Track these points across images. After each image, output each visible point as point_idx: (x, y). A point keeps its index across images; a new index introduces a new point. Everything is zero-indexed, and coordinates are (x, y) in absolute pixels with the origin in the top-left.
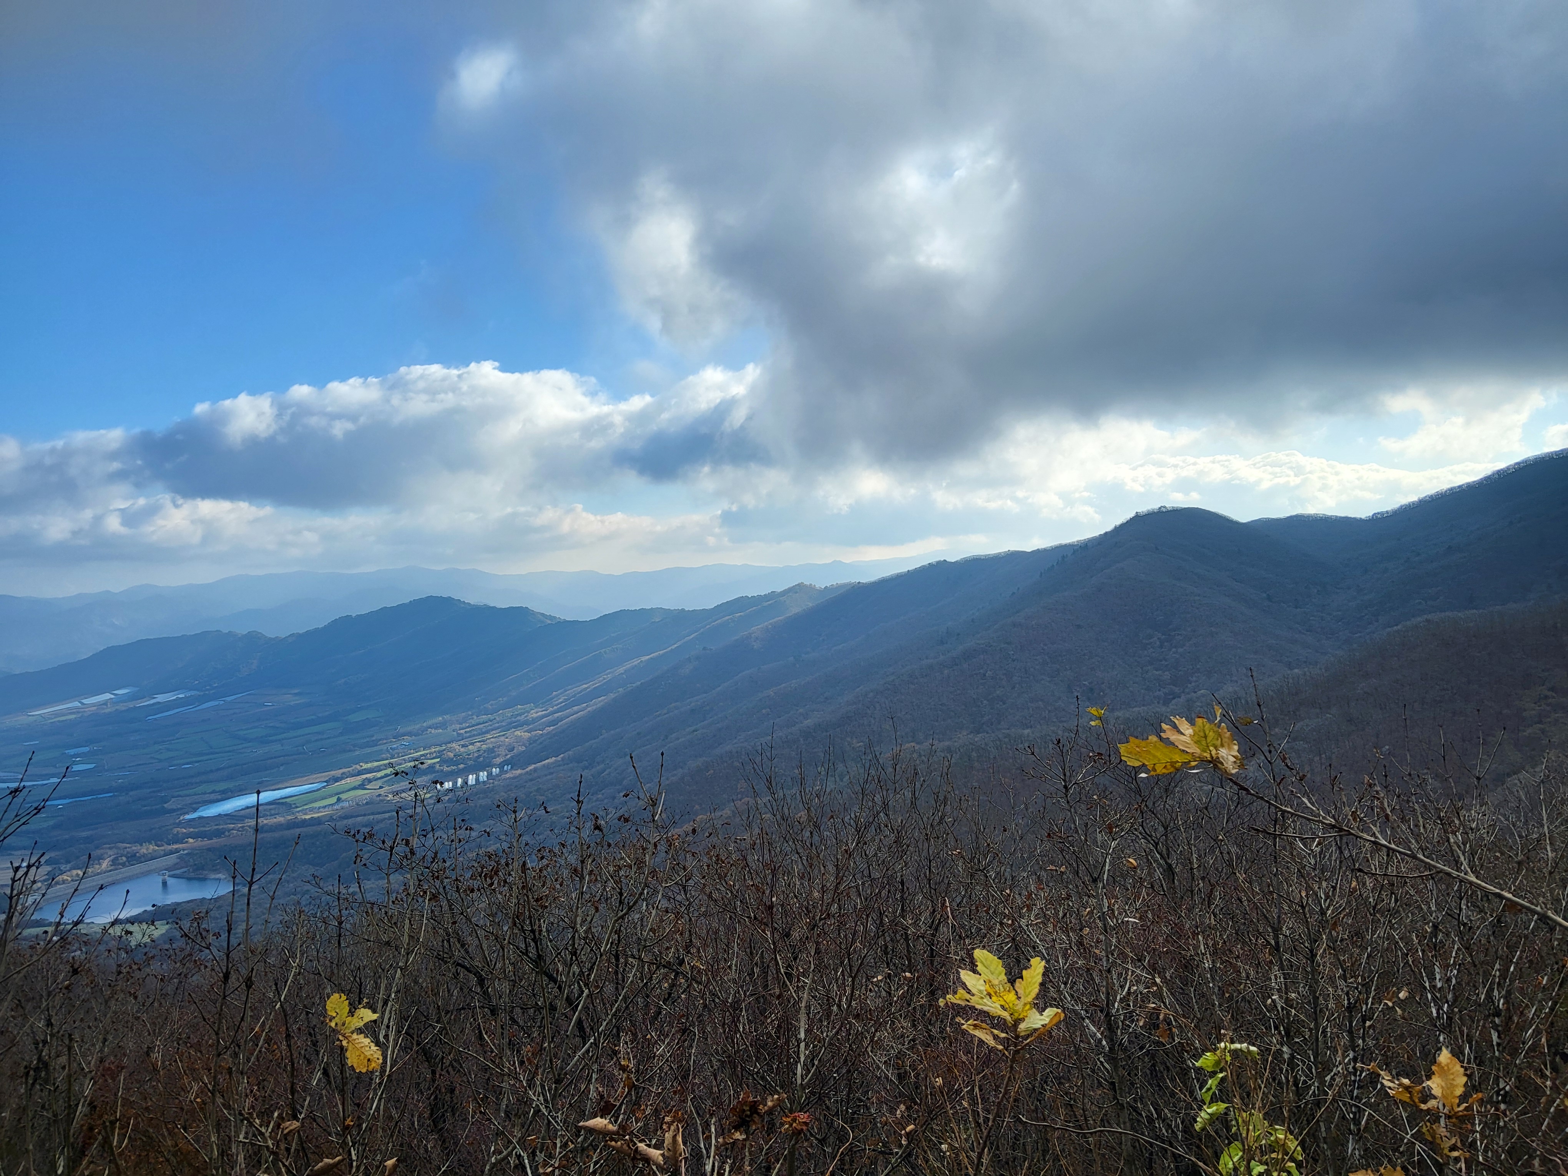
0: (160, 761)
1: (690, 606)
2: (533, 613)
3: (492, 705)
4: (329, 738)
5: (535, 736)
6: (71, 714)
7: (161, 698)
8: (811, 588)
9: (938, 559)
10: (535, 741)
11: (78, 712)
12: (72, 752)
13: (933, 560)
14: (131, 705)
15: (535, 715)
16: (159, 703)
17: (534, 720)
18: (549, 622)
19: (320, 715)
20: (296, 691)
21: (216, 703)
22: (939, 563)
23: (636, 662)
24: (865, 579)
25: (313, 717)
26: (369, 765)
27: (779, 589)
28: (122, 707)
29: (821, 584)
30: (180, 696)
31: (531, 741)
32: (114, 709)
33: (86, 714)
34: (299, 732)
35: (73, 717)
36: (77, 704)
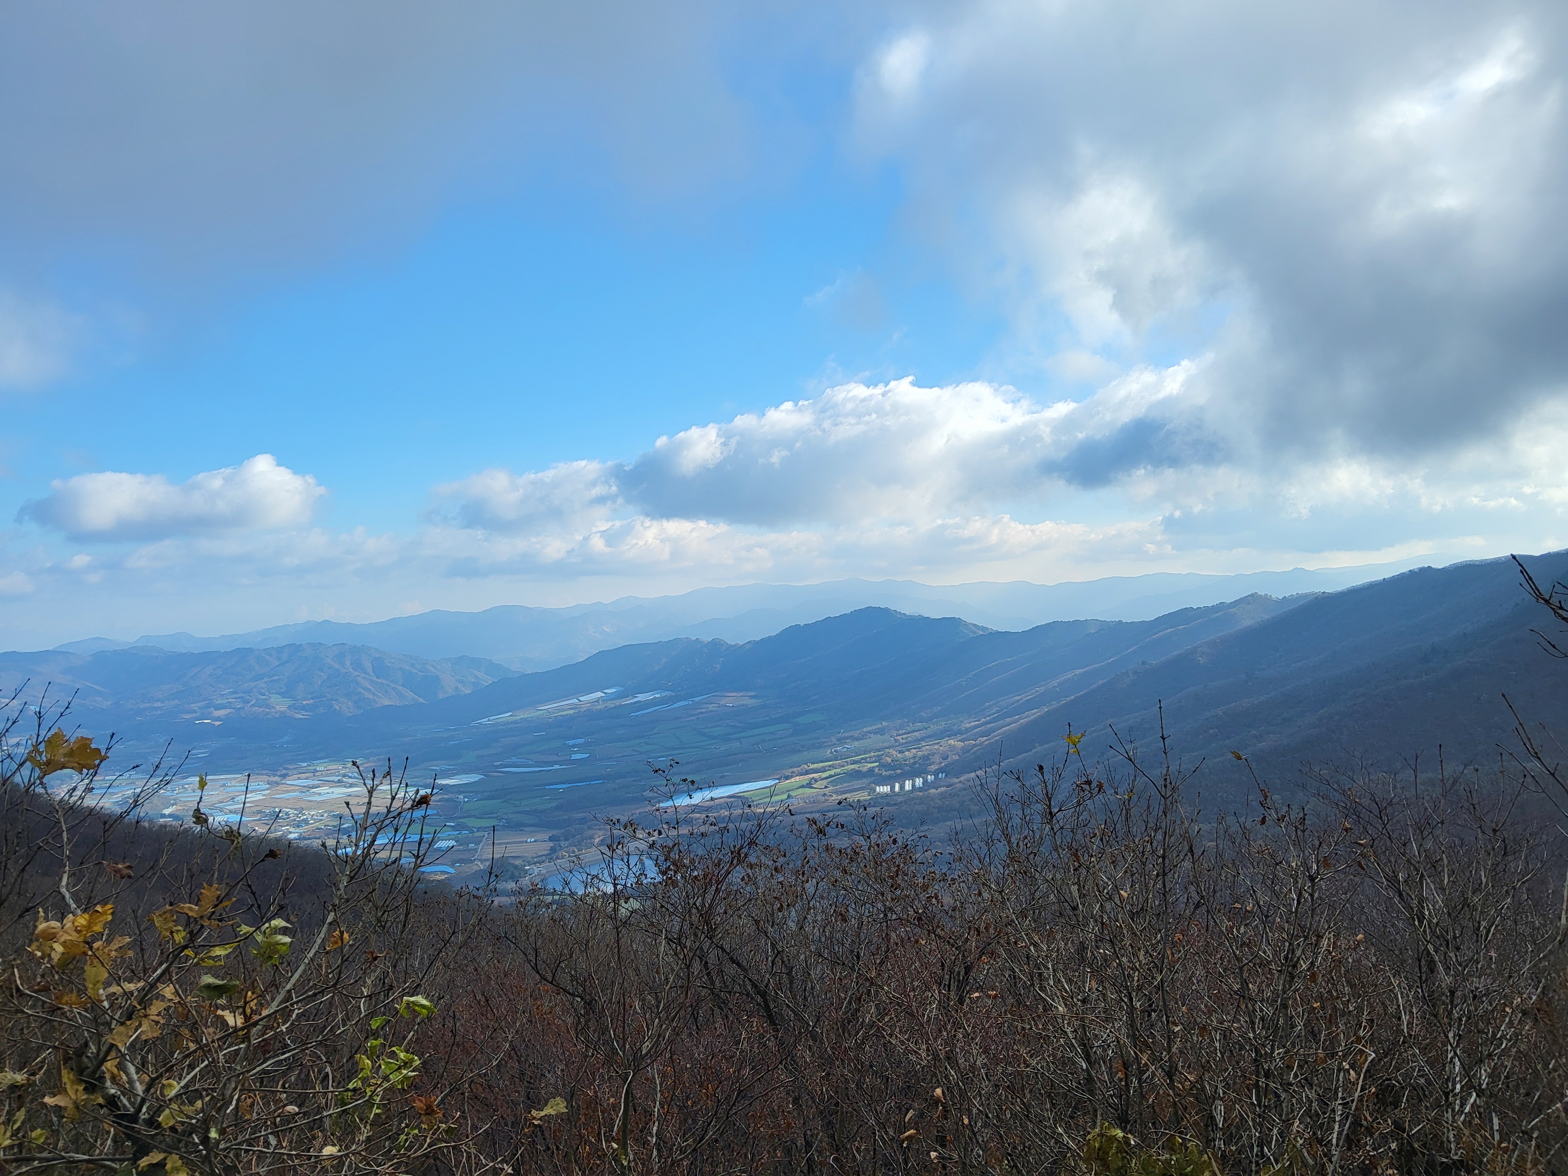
0: (641, 753)
1: (1127, 618)
2: (966, 624)
3: (926, 713)
4: (781, 738)
5: (969, 745)
6: (570, 709)
7: (641, 697)
8: (1266, 598)
9: (1421, 566)
10: (968, 751)
11: (576, 708)
12: (571, 742)
13: (1415, 566)
14: (618, 703)
15: (968, 725)
16: (640, 701)
17: (967, 730)
18: (982, 633)
19: (773, 717)
20: (752, 694)
21: (687, 703)
22: (1422, 570)
23: (1069, 675)
24: (1331, 589)
25: (767, 718)
26: (816, 766)
27: (1229, 600)
28: (610, 704)
29: (1278, 594)
30: (657, 696)
31: (966, 751)
32: (604, 706)
33: (582, 710)
34: (756, 731)
35: (572, 712)
36: (575, 701)
